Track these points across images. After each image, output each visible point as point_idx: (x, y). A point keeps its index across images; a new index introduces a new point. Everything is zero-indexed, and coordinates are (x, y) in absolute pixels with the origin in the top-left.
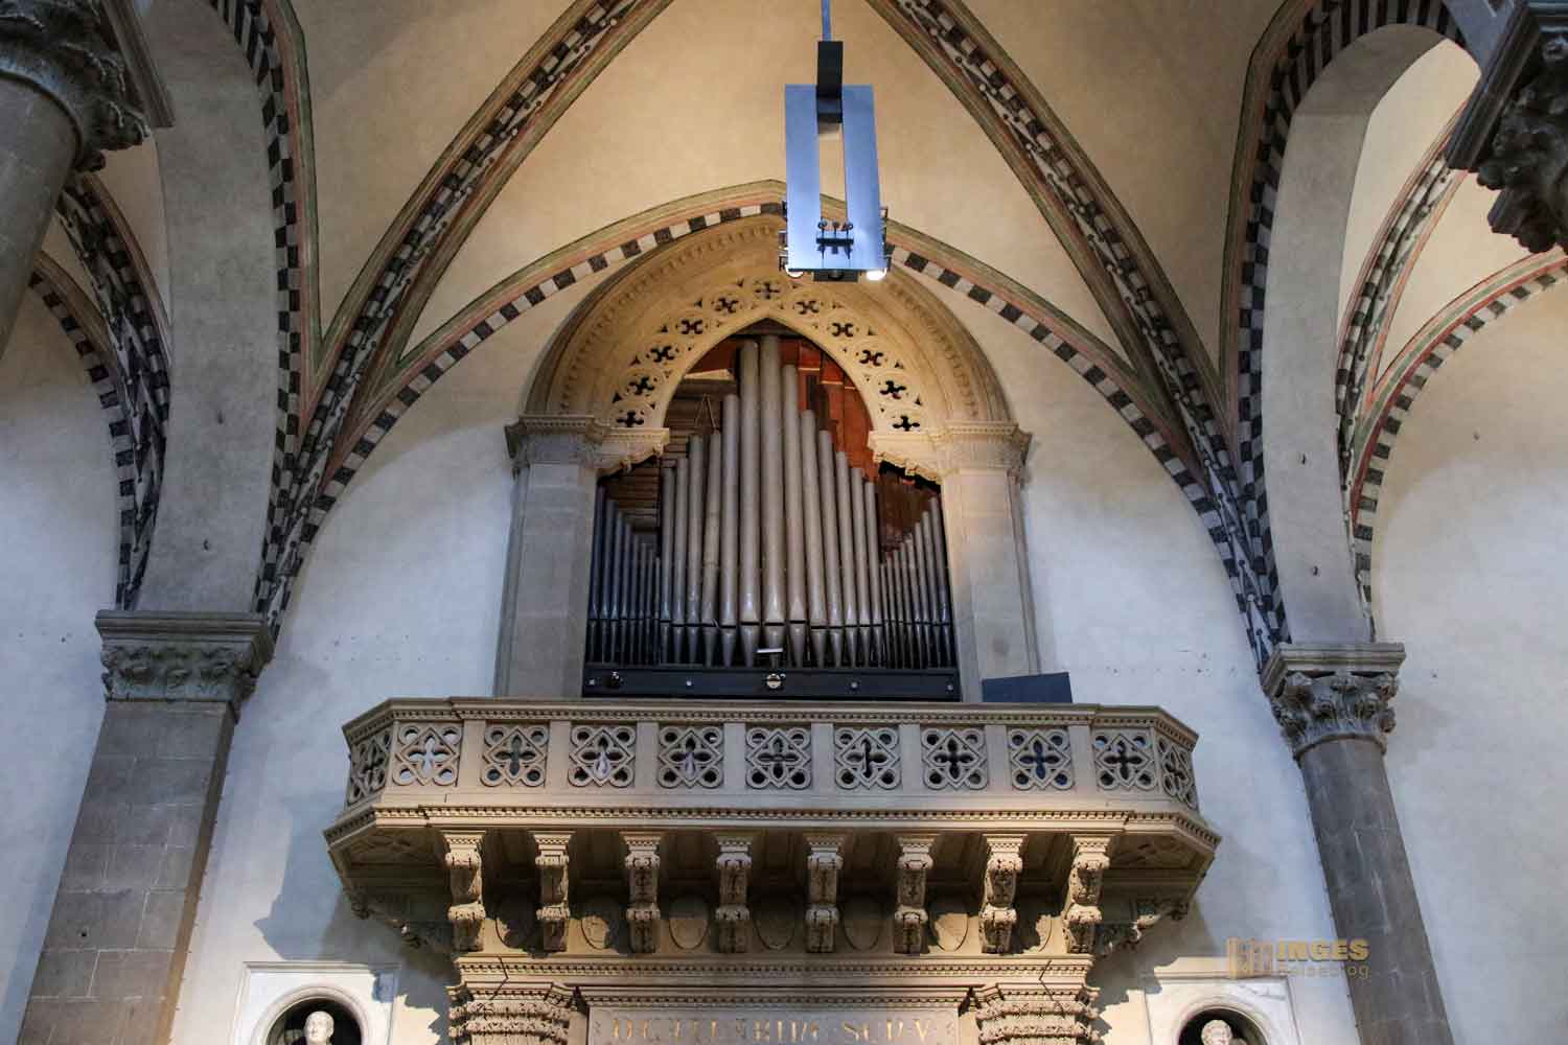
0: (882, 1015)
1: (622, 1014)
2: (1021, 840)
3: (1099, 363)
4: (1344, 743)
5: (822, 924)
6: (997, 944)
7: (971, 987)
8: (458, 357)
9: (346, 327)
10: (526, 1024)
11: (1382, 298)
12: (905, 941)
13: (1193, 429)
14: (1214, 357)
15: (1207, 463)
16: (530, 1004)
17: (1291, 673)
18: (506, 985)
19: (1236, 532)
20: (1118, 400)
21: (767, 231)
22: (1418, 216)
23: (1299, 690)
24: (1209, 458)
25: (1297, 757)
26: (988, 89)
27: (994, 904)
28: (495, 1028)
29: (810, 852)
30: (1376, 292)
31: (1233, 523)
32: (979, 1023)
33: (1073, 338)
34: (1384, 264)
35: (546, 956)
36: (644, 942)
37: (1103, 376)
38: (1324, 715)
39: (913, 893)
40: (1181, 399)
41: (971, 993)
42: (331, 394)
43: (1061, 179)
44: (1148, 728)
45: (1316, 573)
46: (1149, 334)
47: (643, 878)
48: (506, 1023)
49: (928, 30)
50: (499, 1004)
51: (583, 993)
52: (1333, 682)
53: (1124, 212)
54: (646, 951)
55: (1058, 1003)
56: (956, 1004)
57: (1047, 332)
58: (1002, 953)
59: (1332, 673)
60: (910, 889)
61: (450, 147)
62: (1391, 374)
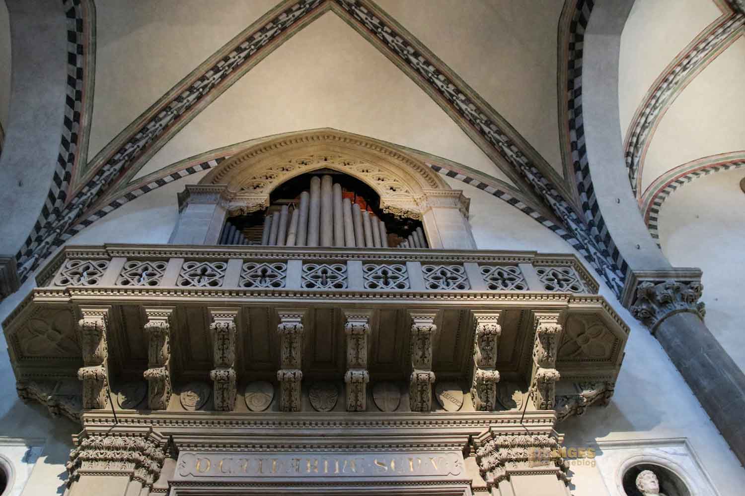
0: (406, 457)
1: (203, 456)
2: (498, 315)
3: (500, 189)
4: (681, 314)
5: (357, 381)
6: (487, 401)
7: (471, 435)
8: (160, 185)
9: (101, 163)
10: (126, 454)
11: (636, 157)
12: (419, 399)
13: (555, 204)
14: (560, 172)
15: (566, 217)
16: (130, 442)
17: (640, 282)
18: (115, 429)
19: (589, 242)
20: (513, 202)
21: (326, 138)
22: (644, 127)
23: (647, 290)
24: (567, 215)
25: (653, 334)
26: (432, 75)
27: (482, 369)
28: (101, 456)
29: (346, 321)
30: (633, 155)
31: (586, 239)
32: (479, 461)
33: (485, 181)
34: (634, 145)
35: (150, 413)
36: (223, 401)
37: (503, 193)
38: (665, 303)
39: (423, 357)
40: (546, 193)
41: (471, 441)
42: (87, 188)
43: (472, 110)
44: (570, 267)
45: (639, 248)
46: (525, 168)
47: (223, 344)
48: (110, 454)
49: (403, 52)
50: (107, 441)
51: (175, 440)
52: (665, 285)
53: (504, 120)
54: (225, 409)
55: (536, 439)
56: (460, 448)
57: (471, 179)
58: (491, 410)
59: (664, 282)
60: (420, 353)
61: (168, 94)
62: (648, 194)
